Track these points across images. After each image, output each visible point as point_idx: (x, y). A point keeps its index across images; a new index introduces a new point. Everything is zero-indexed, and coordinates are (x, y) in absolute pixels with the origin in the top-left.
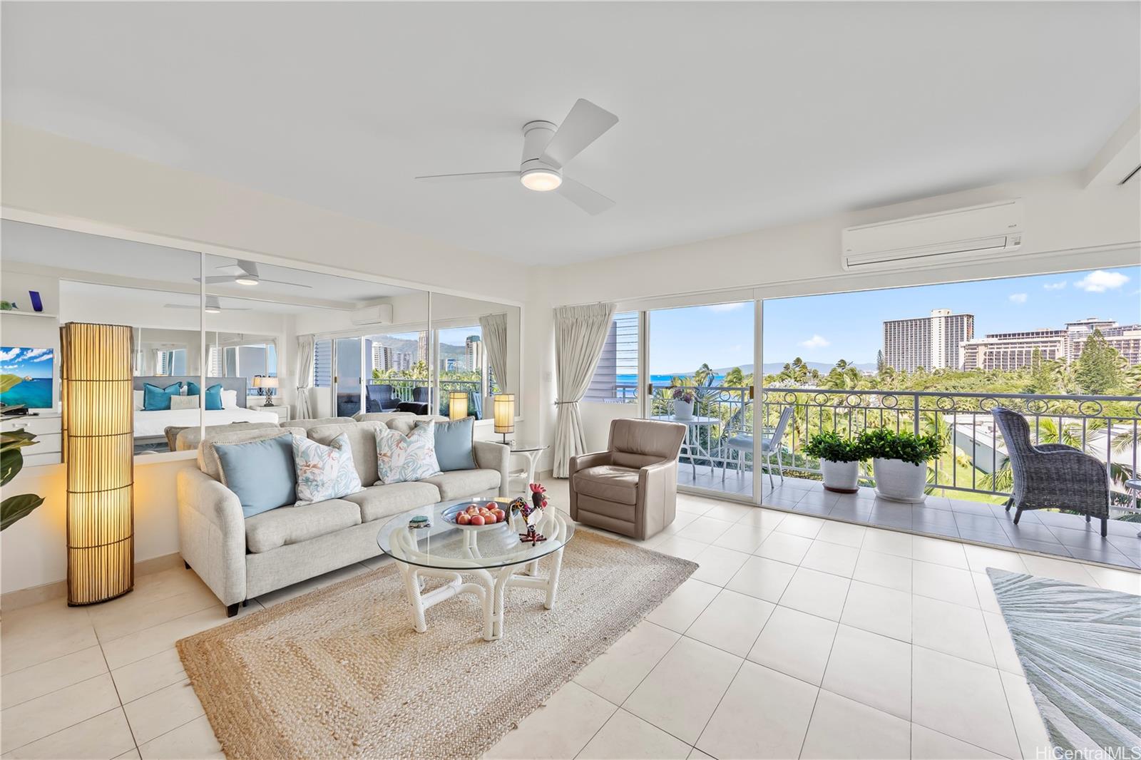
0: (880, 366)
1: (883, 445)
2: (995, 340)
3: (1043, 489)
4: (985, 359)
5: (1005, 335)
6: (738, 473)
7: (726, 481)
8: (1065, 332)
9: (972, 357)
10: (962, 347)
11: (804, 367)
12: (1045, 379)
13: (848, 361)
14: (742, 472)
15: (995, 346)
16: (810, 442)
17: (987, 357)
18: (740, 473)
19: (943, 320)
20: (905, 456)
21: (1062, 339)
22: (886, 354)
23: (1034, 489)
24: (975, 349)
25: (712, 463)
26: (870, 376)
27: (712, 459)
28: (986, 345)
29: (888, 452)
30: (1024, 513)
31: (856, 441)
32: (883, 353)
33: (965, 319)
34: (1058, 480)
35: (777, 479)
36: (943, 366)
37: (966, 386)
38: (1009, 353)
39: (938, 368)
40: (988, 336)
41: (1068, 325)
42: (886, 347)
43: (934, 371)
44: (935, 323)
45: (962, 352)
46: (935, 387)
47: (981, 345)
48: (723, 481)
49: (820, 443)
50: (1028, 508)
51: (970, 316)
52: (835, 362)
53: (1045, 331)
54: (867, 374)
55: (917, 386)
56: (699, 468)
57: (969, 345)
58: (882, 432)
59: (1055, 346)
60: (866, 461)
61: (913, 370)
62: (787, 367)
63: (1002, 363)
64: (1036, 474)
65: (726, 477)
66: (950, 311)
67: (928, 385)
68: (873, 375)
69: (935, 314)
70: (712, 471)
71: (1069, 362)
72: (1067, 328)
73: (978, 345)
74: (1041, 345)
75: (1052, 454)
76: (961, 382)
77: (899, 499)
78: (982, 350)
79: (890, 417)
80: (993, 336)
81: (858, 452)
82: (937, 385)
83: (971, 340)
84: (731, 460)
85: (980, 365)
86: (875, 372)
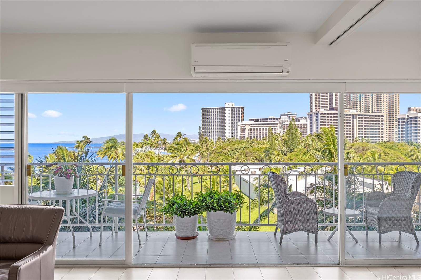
0: (200, 137)
1: (213, 202)
2: (253, 122)
3: (292, 221)
4: (249, 132)
5: (257, 120)
6: (112, 235)
7: (103, 244)
8: (280, 119)
9: (243, 131)
10: (239, 125)
11: (158, 137)
12: (273, 144)
13: (182, 133)
14: (116, 233)
15: (253, 126)
16: (166, 204)
17: (250, 132)
18: (114, 234)
19: (230, 109)
20: (225, 208)
21: (278, 122)
22: (203, 129)
23: (288, 222)
24: (245, 127)
25: (91, 228)
26: (194, 143)
27: (89, 225)
28: (249, 125)
29: (216, 206)
30: (284, 236)
31: (196, 200)
32: (202, 128)
33: (240, 109)
34: (298, 214)
35: (143, 234)
36: (231, 137)
37: (241, 148)
38: (259, 130)
39: (228, 138)
40: (250, 120)
41: (281, 115)
42: (203, 124)
43: (226, 139)
44: (227, 110)
45: (239, 128)
46: (227, 149)
47: (247, 125)
48: (100, 245)
49: (173, 204)
50: (286, 233)
51: (242, 108)
52: (175, 134)
53: (272, 118)
54: (192, 141)
55: (218, 149)
56: (78, 235)
57: (242, 124)
58: (211, 192)
59: (276, 126)
60: (202, 214)
61: (217, 139)
62: (146, 137)
63: (256, 135)
64: (289, 212)
65: (103, 240)
66: (234, 104)
67: (224, 148)
68: (196, 142)
69: (227, 105)
70: (91, 236)
71: (281, 135)
72: (281, 117)
73: (246, 125)
74: (271, 125)
75: (296, 199)
76: (239, 146)
77: (222, 239)
78: (248, 127)
79: (205, 169)
80: (252, 120)
81: (198, 208)
82: (228, 148)
83: (243, 121)
84: (107, 224)
85: (247, 136)
86: (197, 140)
